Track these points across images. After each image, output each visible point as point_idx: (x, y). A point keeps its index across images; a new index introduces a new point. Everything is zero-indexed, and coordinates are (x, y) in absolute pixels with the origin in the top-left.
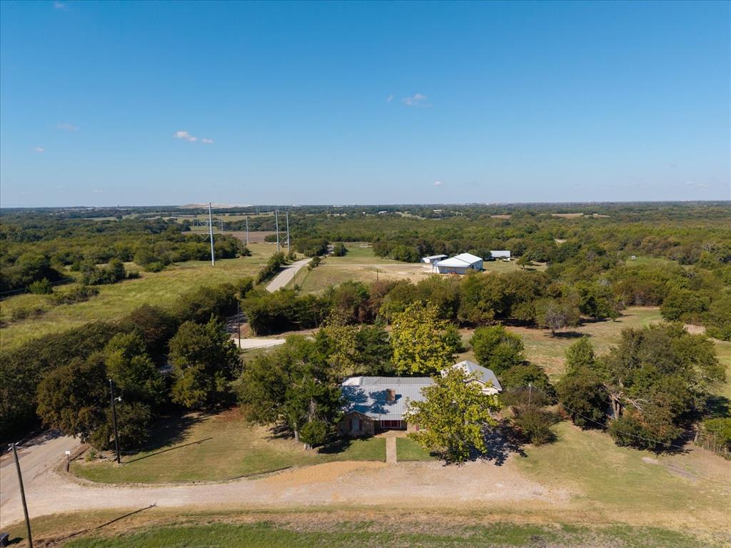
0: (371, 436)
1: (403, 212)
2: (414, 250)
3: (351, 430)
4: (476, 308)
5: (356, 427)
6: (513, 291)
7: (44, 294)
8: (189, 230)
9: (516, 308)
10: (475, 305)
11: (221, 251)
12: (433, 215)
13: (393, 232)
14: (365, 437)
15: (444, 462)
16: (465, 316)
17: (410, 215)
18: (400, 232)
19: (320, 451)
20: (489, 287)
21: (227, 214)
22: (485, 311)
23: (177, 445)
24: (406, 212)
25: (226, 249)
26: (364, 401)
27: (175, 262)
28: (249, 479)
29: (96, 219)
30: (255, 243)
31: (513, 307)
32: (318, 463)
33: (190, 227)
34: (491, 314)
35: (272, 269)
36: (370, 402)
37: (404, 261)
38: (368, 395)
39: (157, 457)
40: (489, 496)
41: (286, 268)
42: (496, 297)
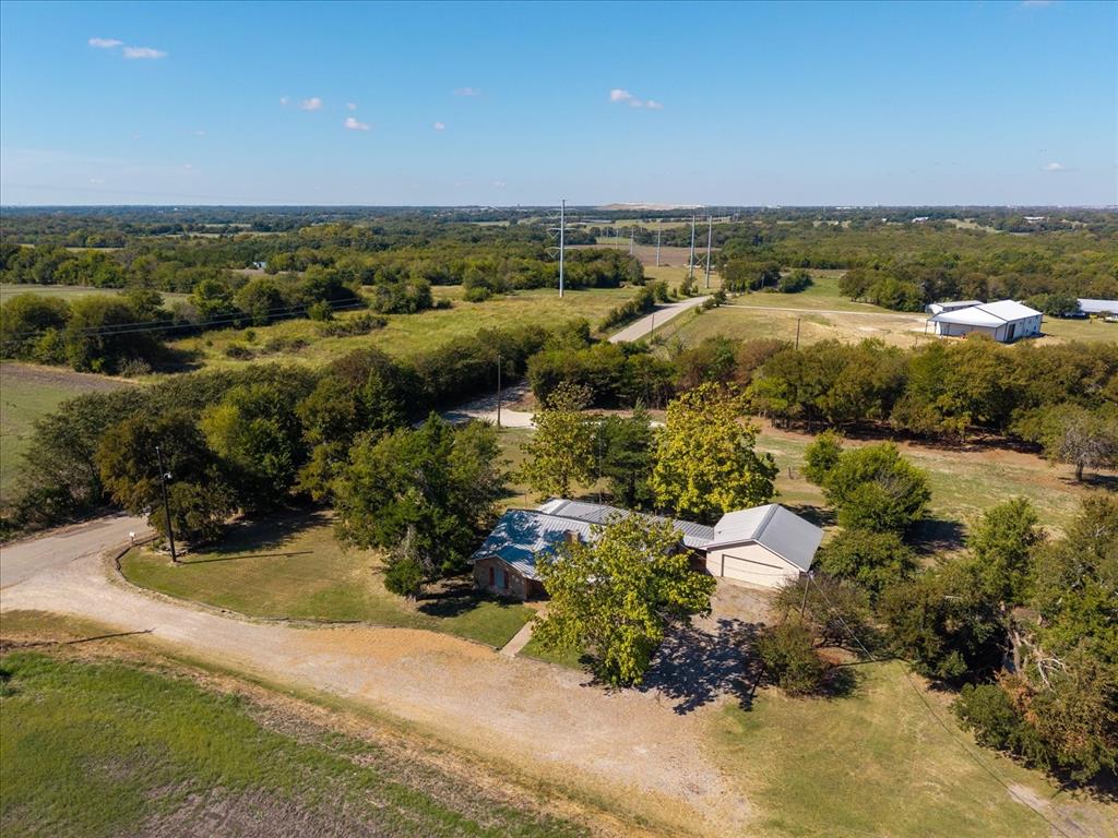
0: (519, 602)
1: (962, 220)
2: (915, 288)
3: (492, 583)
4: (931, 406)
5: (499, 582)
6: (1022, 382)
7: (319, 320)
8: (594, 242)
9: (1022, 416)
10: (931, 400)
11: (594, 276)
12: (1022, 226)
13: (910, 255)
14: (505, 601)
15: (589, 678)
16: (905, 420)
17: (973, 226)
18: (925, 256)
19: (422, 609)
20: (965, 369)
21: (659, 220)
22: (949, 413)
23: (264, 553)
24: (968, 220)
25: (606, 273)
26: (530, 543)
27: (517, 288)
28: (290, 626)
29: (482, 224)
30: (667, 265)
31: (1015, 413)
32: (401, 626)
33: (597, 239)
34: (963, 421)
35: (636, 308)
36: (539, 545)
37: (889, 307)
38: (541, 534)
39: (223, 564)
40: (605, 765)
41: (665, 308)
42: (976, 389)
